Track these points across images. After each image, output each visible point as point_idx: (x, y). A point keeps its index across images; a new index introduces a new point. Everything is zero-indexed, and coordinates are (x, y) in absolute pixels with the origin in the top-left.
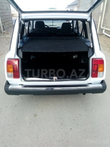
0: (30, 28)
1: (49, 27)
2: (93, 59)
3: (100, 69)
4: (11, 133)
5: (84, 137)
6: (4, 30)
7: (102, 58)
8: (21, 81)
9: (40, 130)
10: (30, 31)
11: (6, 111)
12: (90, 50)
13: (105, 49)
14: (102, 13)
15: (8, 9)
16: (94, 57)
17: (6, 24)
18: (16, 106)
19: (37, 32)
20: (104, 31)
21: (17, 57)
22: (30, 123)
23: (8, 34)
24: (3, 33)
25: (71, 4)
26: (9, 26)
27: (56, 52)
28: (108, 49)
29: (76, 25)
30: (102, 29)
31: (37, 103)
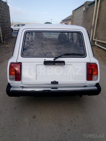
1: (47, 38)
4: (11, 134)
5: (82, 137)
6: (4, 40)
7: (96, 63)
8: (22, 84)
9: (39, 131)
11: (6, 113)
14: (94, 27)
15: (8, 23)
17: (6, 35)
18: (15, 108)
20: (96, 43)
22: (30, 124)
23: (7, 44)
24: (2, 43)
25: (66, 19)
26: (8, 37)
28: (100, 58)
29: (71, 36)
30: (94, 41)
31: (35, 106)
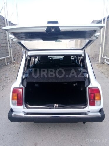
0: (36, 60)
2: (89, 88)
3: (97, 98)
6: (14, 60)
7: (98, 88)
8: (24, 108)
10: (35, 62)
11: (8, 139)
12: (87, 80)
13: (107, 77)
16: (90, 86)
17: (16, 55)
18: (18, 133)
19: (42, 63)
21: (22, 86)
23: (17, 63)
24: (13, 63)
26: (19, 56)
27: (56, 81)
30: (104, 59)
31: (38, 132)
